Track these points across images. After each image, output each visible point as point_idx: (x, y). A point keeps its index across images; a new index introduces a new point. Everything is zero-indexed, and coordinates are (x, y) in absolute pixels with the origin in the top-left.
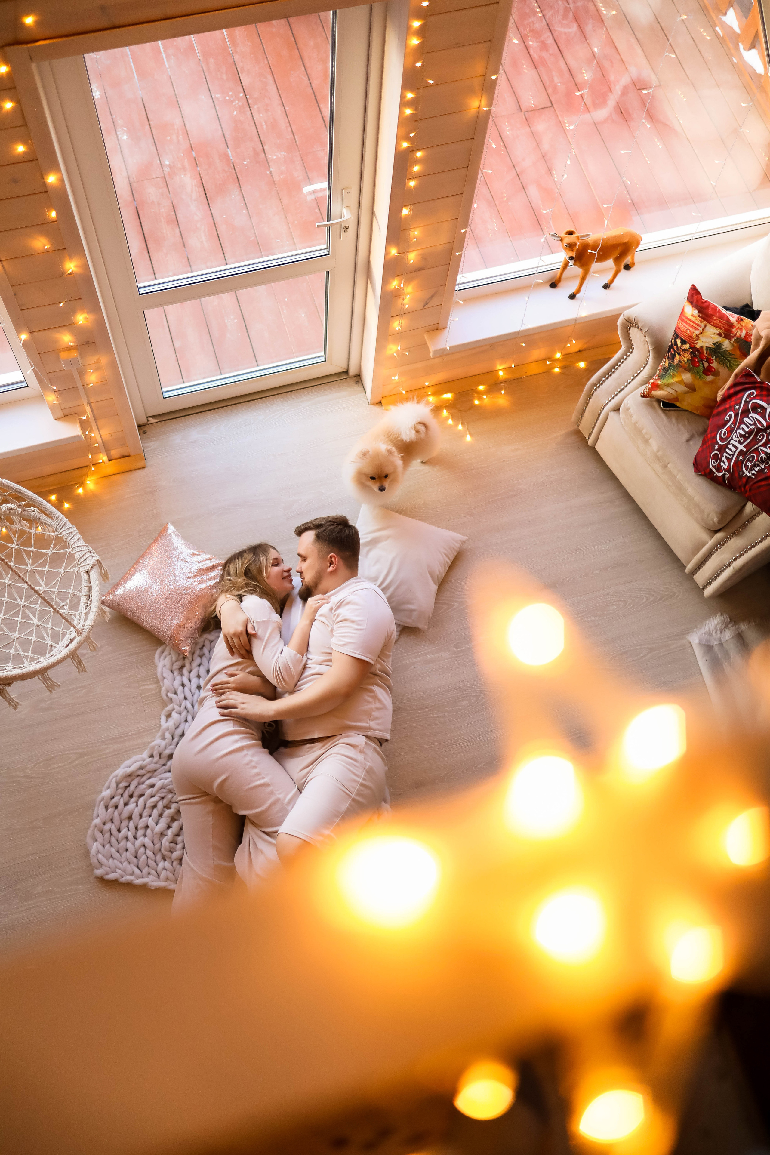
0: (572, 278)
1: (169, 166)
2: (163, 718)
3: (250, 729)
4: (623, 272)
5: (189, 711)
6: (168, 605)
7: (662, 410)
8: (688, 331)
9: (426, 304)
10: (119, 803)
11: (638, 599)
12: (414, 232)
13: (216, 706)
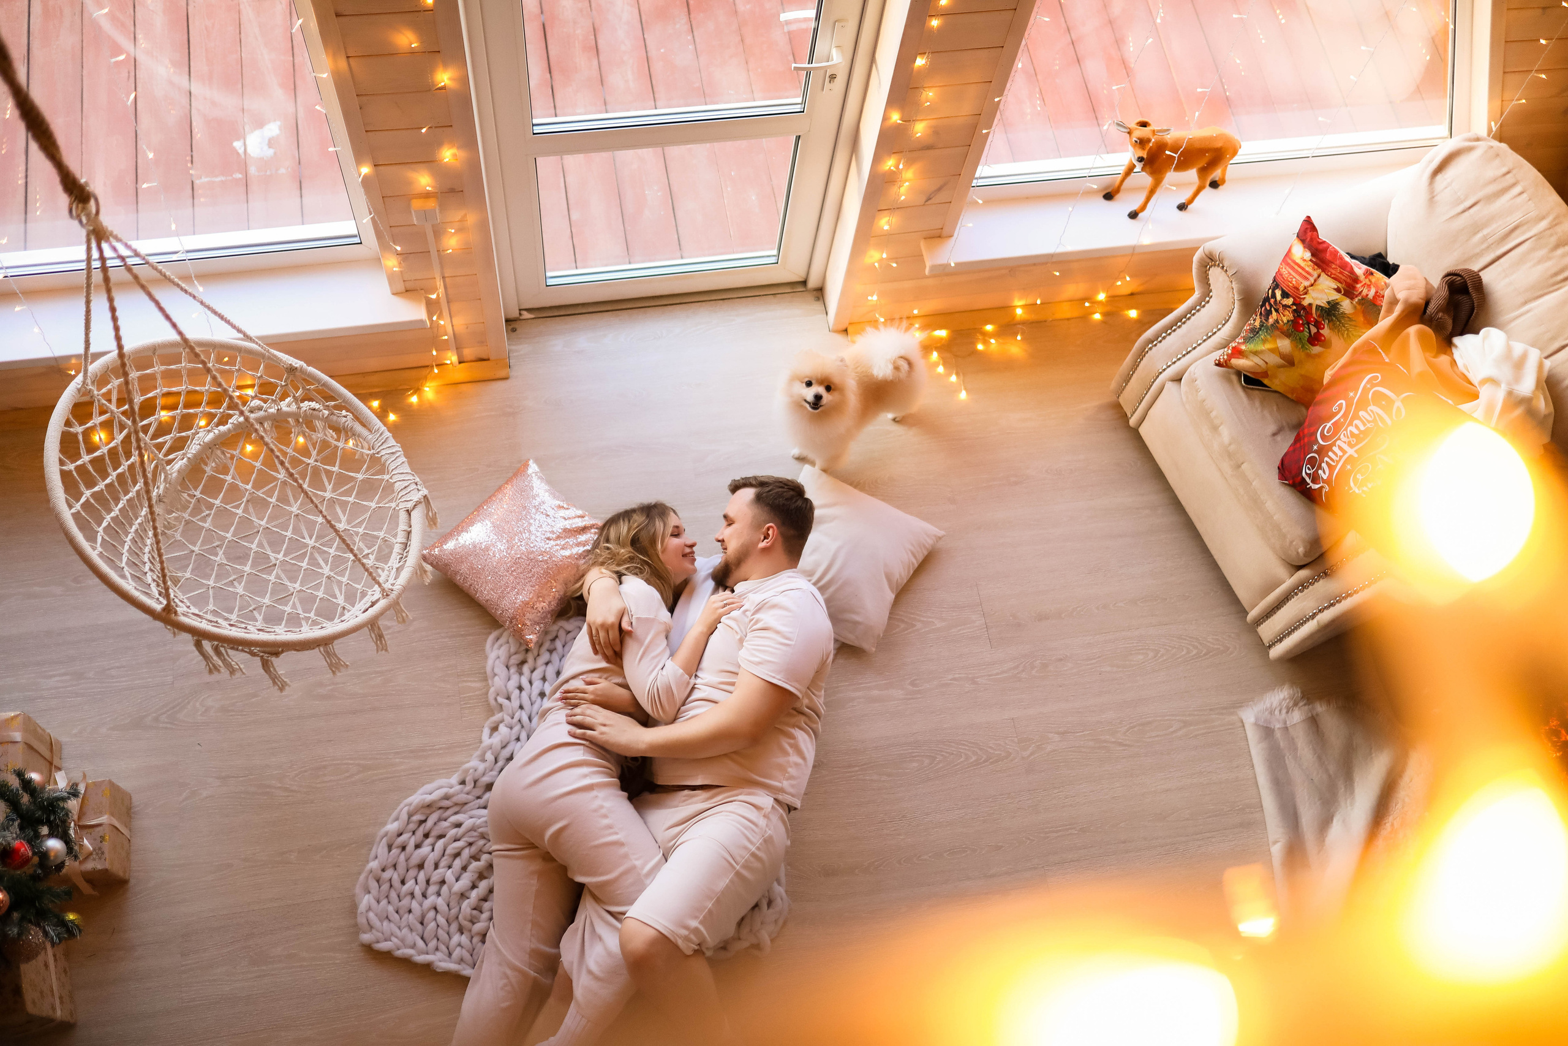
0: (1136, 189)
2: (486, 731)
3: (608, 761)
5: (524, 725)
6: (514, 573)
7: (1243, 387)
8: (1294, 279)
9: (929, 199)
10: (408, 843)
11: (1174, 650)
12: (928, 94)
13: (565, 721)
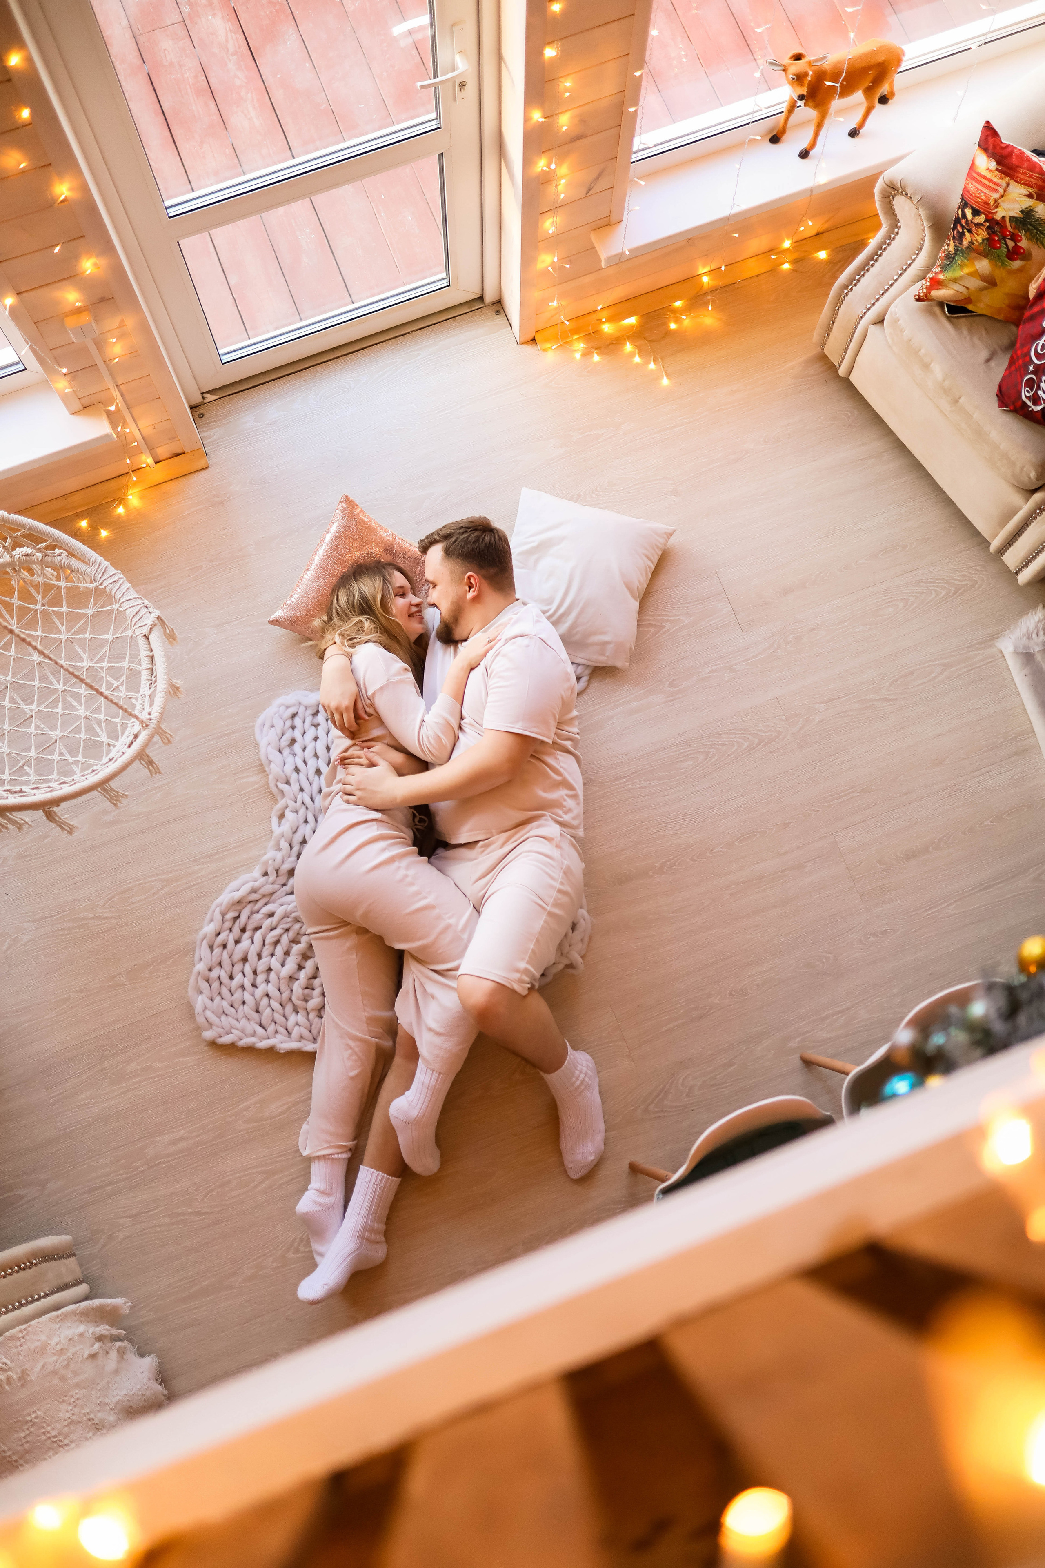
0: (803, 124)
1: (189, 3)
2: (275, 820)
3: (398, 829)
4: (879, 107)
5: (308, 807)
7: (948, 317)
8: (983, 194)
9: (590, 190)
10: (228, 941)
11: (923, 596)
12: (565, 84)
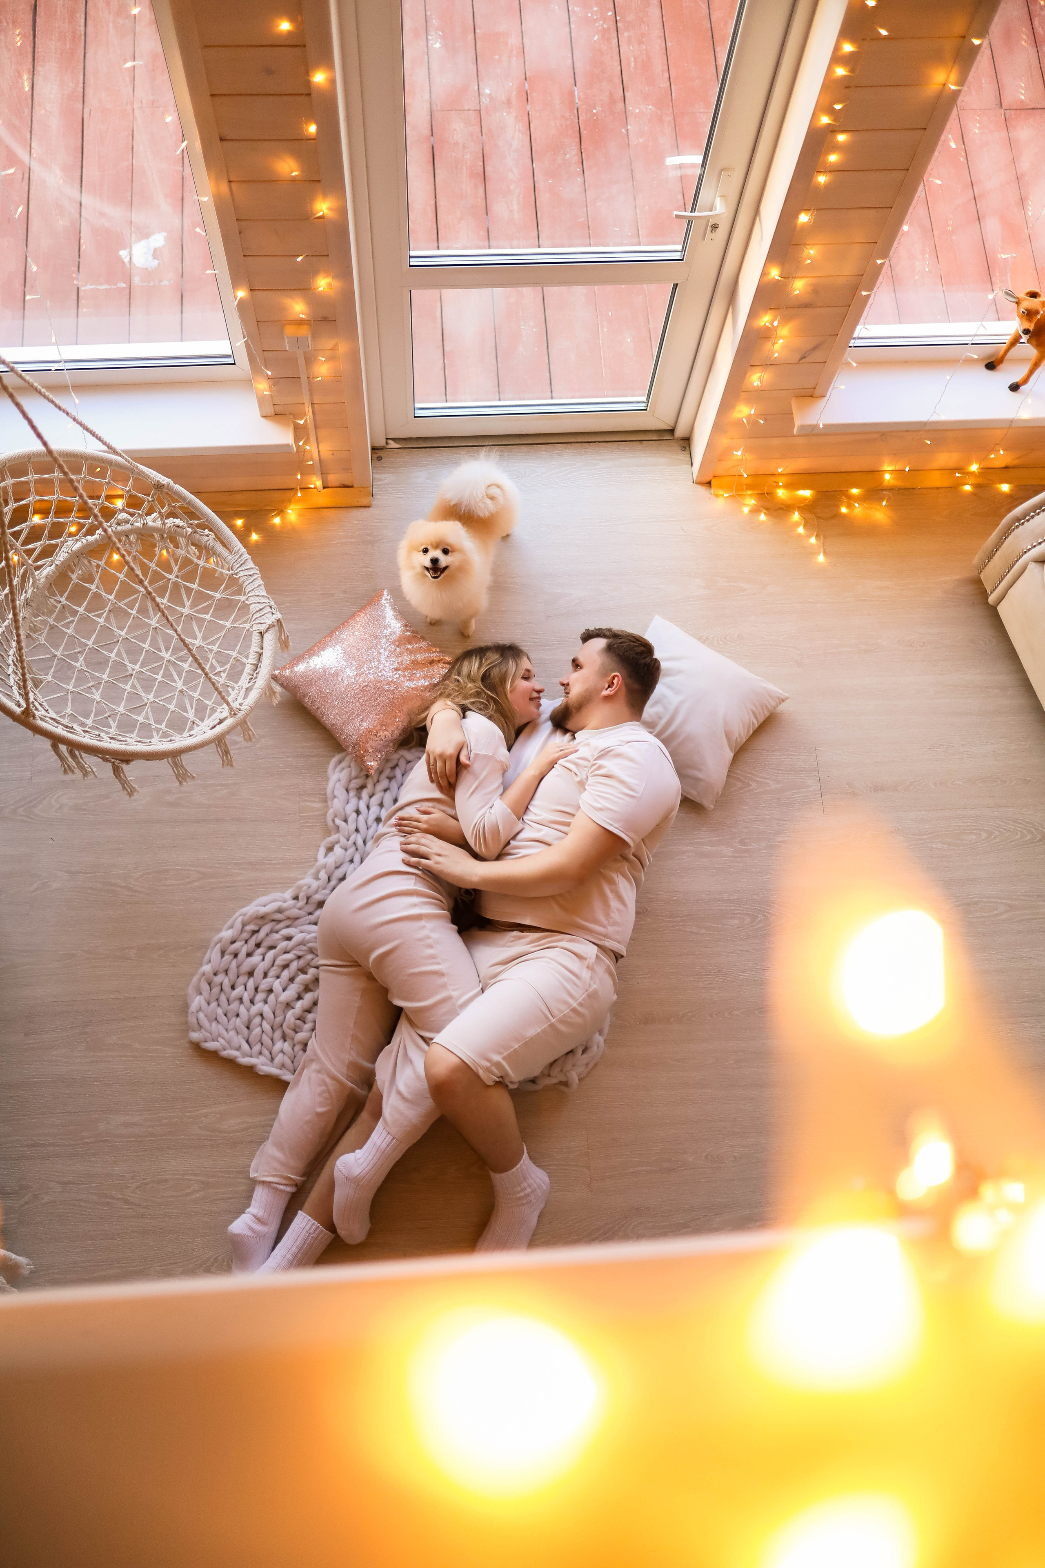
0: (1021, 360)
1: (490, 96)
2: (322, 851)
3: (440, 893)
5: (359, 848)
6: (361, 701)
9: (804, 357)
10: (240, 951)
11: (1008, 834)
12: (810, 251)
13: (399, 849)
